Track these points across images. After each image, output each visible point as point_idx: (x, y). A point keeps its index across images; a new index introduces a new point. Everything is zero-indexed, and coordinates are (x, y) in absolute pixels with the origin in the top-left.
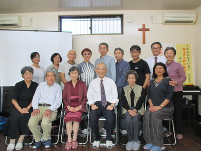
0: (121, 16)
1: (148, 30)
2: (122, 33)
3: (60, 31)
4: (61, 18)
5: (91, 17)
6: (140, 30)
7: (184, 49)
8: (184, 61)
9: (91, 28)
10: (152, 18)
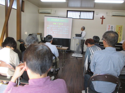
0: (94, 12)
1: (105, 18)
2: (93, 19)
3: (67, 17)
4: (68, 11)
5: (80, 11)
6: (101, 18)
7: (119, 28)
8: (119, 33)
9: (80, 16)
10: (107, 14)
